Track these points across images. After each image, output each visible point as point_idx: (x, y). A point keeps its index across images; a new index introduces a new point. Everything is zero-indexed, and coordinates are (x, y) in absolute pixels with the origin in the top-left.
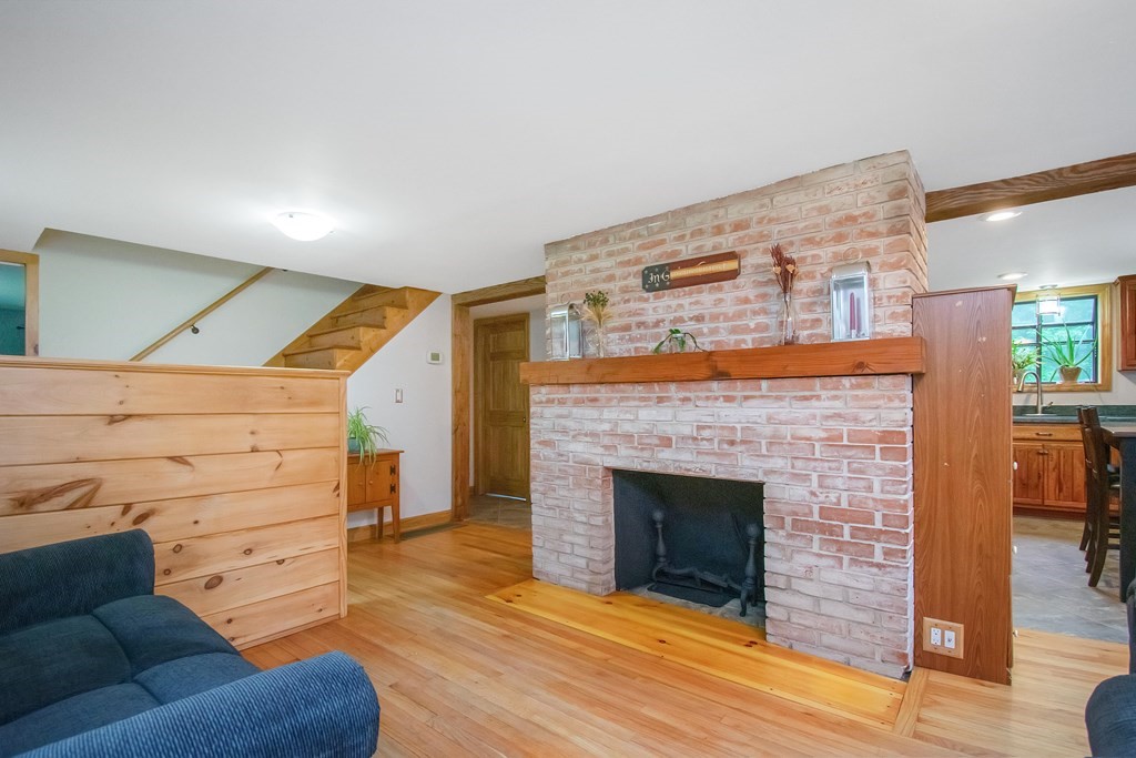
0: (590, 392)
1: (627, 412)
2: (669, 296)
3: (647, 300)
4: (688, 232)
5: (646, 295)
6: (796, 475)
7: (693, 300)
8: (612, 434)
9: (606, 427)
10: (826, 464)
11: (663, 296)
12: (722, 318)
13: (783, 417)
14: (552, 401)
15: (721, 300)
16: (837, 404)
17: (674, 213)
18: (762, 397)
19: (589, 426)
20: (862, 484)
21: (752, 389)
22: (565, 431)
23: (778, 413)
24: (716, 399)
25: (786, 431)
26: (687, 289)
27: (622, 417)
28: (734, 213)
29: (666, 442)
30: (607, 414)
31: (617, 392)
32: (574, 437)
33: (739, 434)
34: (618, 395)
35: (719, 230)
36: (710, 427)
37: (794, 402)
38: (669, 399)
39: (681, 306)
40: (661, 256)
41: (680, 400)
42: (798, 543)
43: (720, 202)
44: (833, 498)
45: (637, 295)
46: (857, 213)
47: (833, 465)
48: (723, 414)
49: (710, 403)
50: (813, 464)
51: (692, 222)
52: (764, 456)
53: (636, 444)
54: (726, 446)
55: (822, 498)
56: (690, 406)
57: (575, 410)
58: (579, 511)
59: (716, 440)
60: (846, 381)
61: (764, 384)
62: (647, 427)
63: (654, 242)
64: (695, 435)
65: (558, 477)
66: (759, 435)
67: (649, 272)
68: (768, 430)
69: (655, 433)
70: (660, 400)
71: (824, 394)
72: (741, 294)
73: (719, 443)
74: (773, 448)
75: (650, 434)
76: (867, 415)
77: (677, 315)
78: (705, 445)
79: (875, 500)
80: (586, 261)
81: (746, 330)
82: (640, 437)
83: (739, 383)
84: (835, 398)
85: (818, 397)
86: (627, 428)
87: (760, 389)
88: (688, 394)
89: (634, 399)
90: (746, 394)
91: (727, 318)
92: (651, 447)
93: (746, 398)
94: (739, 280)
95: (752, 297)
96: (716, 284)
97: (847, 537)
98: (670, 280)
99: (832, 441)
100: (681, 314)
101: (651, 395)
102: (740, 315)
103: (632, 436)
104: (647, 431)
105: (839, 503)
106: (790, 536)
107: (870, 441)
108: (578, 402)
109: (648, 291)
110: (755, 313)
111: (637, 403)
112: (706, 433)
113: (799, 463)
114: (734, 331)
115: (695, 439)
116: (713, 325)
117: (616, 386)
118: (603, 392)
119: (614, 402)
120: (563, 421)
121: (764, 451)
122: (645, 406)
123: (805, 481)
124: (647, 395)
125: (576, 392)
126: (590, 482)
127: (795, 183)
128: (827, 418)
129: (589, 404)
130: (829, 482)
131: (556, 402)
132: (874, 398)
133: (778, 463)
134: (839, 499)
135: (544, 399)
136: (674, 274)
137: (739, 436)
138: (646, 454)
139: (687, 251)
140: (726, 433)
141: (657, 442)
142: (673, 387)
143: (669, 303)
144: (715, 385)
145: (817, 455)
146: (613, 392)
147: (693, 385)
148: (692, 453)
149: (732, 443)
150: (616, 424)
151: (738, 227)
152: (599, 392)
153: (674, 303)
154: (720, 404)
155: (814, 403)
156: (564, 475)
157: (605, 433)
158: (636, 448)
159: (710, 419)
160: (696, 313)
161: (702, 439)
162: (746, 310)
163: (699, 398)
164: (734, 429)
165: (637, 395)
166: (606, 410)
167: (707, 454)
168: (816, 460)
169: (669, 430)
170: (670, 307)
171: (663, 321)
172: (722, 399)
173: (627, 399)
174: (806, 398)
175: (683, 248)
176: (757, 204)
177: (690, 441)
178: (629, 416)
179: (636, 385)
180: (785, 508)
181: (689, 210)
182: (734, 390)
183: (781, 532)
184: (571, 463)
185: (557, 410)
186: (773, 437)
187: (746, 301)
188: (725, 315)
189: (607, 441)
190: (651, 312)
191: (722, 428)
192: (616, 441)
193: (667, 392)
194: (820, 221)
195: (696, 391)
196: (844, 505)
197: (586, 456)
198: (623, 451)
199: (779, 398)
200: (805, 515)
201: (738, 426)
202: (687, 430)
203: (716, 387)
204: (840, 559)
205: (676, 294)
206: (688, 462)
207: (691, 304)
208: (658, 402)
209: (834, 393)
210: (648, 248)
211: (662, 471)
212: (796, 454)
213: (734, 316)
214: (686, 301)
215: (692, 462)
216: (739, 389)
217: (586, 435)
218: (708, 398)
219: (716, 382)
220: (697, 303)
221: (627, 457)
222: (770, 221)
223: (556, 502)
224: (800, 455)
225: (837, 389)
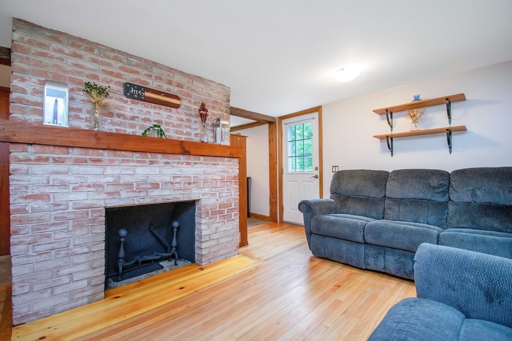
0: (92, 154)
1: (128, 169)
2: (142, 105)
3: (126, 102)
4: (154, 75)
5: (125, 98)
6: (212, 194)
7: (156, 111)
8: (116, 184)
9: (110, 179)
10: (221, 189)
11: (138, 103)
12: (171, 125)
13: (208, 172)
14: (47, 159)
15: (171, 116)
16: (223, 167)
17: (146, 61)
18: (201, 163)
19: (91, 180)
20: (230, 194)
21: (197, 160)
22: (63, 185)
23: (206, 170)
24: (183, 163)
25: (209, 177)
26: (153, 105)
27: (124, 172)
28: (177, 78)
29: (156, 186)
30: (109, 170)
31: (120, 156)
32: (74, 189)
33: (192, 180)
34: (120, 159)
35: (170, 83)
36: (179, 177)
37: (211, 166)
38: (157, 162)
39: (149, 113)
40: (137, 80)
41: (164, 163)
42: (212, 220)
43: (170, 69)
44: (222, 200)
45: (118, 96)
46: (218, 101)
47: (223, 188)
48: (185, 170)
49: (179, 165)
50: (217, 189)
51: (156, 71)
52: (202, 188)
53: (135, 189)
54: (187, 185)
55: (220, 201)
56: (168, 166)
57: (76, 168)
58: (80, 245)
59: (183, 183)
60: (226, 159)
61: (202, 158)
62: (143, 178)
63: (132, 70)
64: (172, 181)
65: (54, 224)
66: (200, 180)
67: (130, 87)
68: (203, 177)
69: (149, 182)
70: (152, 163)
71: (220, 163)
72: (180, 117)
73: (184, 184)
74: (205, 184)
75: (145, 182)
76: (231, 171)
77: (147, 117)
78: (177, 186)
79: (232, 198)
80: (67, 54)
81: (182, 133)
82: (138, 185)
83: (192, 157)
84: (223, 164)
85: (218, 164)
86: (129, 179)
87: (200, 160)
88: (168, 160)
89: (133, 161)
90: (194, 161)
91: (173, 126)
92: (146, 190)
93: (195, 163)
94: (179, 110)
95: (184, 119)
96: (168, 108)
97: (226, 213)
98: (144, 96)
99: (222, 180)
100: (149, 117)
101: (145, 160)
102: (180, 126)
103: (132, 184)
104: (143, 181)
105: (224, 202)
106: (210, 218)
107: (231, 179)
108: (77, 162)
109: (128, 97)
110: (186, 127)
111: (135, 164)
112: (178, 180)
113: (213, 189)
114: (177, 132)
115: (172, 183)
116: (167, 127)
117: (118, 152)
118: (106, 155)
119: (117, 163)
120: (60, 177)
121: (202, 186)
122: (141, 166)
123: (215, 196)
124: (142, 160)
125: (75, 153)
126: (94, 220)
127: (200, 79)
128: (221, 172)
129: (93, 163)
130: (221, 195)
131: (51, 160)
132: (232, 165)
133: (207, 190)
134: (224, 200)
135: (33, 158)
136: (147, 94)
137: (192, 181)
138: (143, 194)
139: (153, 84)
140: (186, 179)
141: (150, 186)
142: (159, 156)
143: (142, 109)
144: (182, 157)
145: (218, 186)
146: (115, 156)
147: (171, 156)
148: (171, 191)
149: (190, 184)
150: (119, 178)
151: (179, 85)
152: (102, 155)
153: (145, 110)
154: (184, 165)
155: (218, 166)
156: (61, 221)
157: (109, 184)
158: (135, 191)
159: (179, 173)
160: (158, 119)
161: (176, 183)
162: (182, 124)
163: (174, 163)
164: (190, 177)
165: (135, 159)
166: (108, 168)
167: (178, 190)
168: (218, 187)
169: (157, 179)
170: (142, 111)
171: (138, 117)
172: (185, 164)
173: (128, 161)
174: (215, 164)
175: (151, 82)
176: (187, 80)
177: (169, 184)
178: (128, 172)
179: (134, 154)
180: (209, 208)
181: (155, 64)
182: (190, 160)
183: (207, 218)
184: (70, 210)
185: (51, 167)
186: (205, 180)
187: (182, 120)
188: (173, 124)
189: (110, 189)
190: (128, 110)
191: (185, 177)
192: (118, 188)
193: (156, 158)
194: (208, 98)
195: (172, 159)
196: (225, 202)
197: (87, 202)
198: (124, 194)
199: (207, 164)
200: (215, 209)
201: (192, 176)
202: (168, 179)
203: (182, 158)
204: (224, 221)
205: (146, 105)
206: (169, 195)
207: (155, 113)
208: (150, 164)
209: (222, 163)
210: (128, 72)
211: (153, 202)
212: (212, 186)
213: (176, 125)
214: (152, 111)
215: (171, 195)
216: (192, 159)
217: (89, 186)
218: (178, 163)
219: (182, 156)
220: (158, 114)
221: (128, 198)
222: (192, 90)
223: (51, 246)
224: (213, 186)
225: (223, 161)
